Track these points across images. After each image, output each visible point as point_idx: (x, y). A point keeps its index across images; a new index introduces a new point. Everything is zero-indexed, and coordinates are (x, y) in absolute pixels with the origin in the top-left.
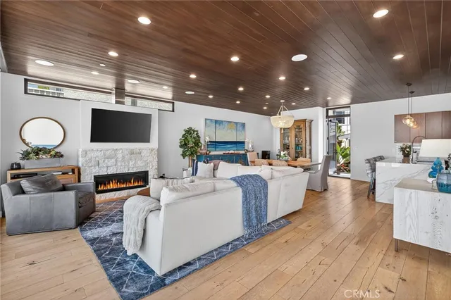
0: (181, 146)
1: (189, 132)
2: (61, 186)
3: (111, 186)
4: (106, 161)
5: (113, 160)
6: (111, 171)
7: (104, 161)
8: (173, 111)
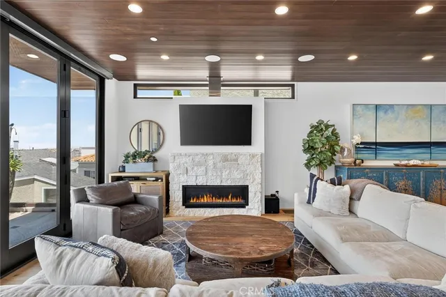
0: (306, 151)
1: (318, 128)
2: (132, 195)
3: (205, 200)
4: (196, 168)
5: (203, 168)
6: (201, 181)
7: (193, 168)
8: (293, 97)
